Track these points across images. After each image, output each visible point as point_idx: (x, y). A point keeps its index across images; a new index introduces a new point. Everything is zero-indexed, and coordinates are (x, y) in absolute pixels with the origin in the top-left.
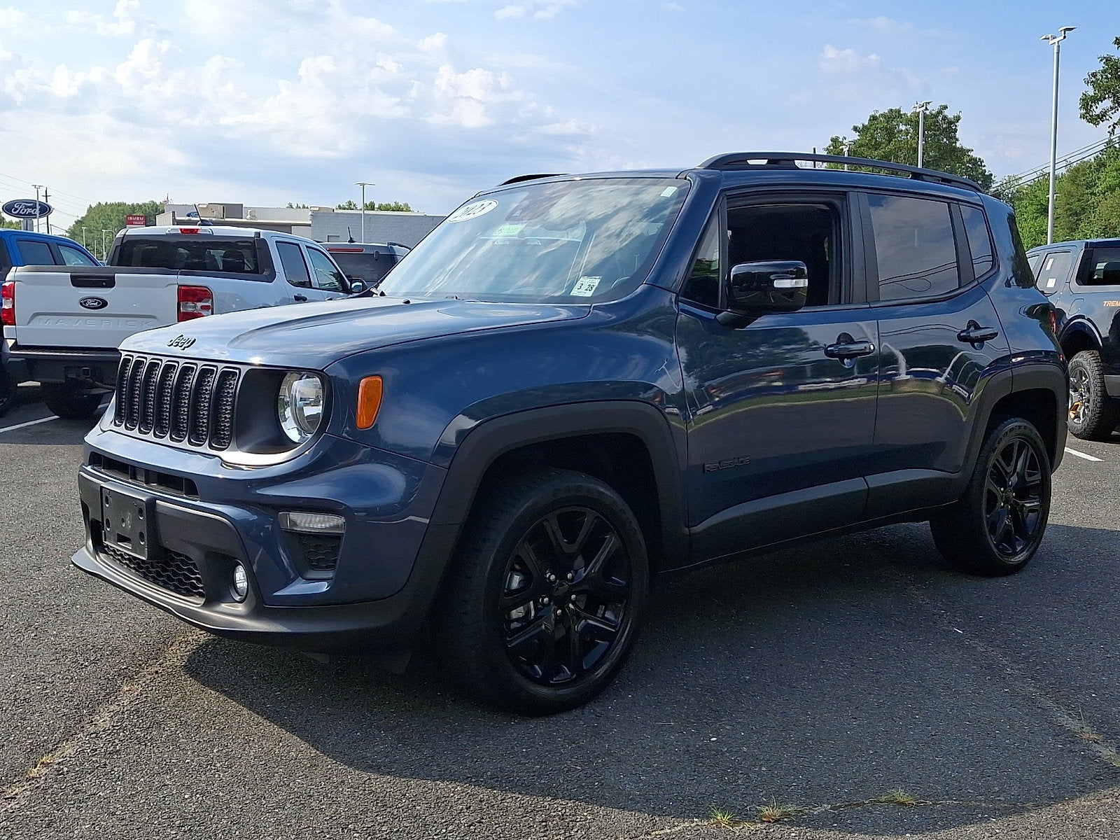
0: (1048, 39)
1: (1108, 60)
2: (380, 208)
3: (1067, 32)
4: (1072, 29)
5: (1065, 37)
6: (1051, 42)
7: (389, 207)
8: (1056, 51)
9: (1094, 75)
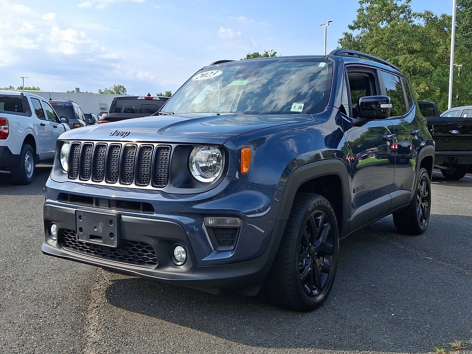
0: (322, 25)
1: (346, 34)
2: (25, 89)
3: (329, 23)
4: (331, 21)
5: (329, 25)
6: (323, 26)
7: (30, 89)
8: (325, 30)
9: (341, 40)
